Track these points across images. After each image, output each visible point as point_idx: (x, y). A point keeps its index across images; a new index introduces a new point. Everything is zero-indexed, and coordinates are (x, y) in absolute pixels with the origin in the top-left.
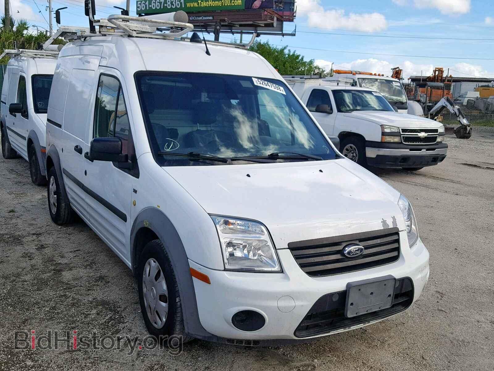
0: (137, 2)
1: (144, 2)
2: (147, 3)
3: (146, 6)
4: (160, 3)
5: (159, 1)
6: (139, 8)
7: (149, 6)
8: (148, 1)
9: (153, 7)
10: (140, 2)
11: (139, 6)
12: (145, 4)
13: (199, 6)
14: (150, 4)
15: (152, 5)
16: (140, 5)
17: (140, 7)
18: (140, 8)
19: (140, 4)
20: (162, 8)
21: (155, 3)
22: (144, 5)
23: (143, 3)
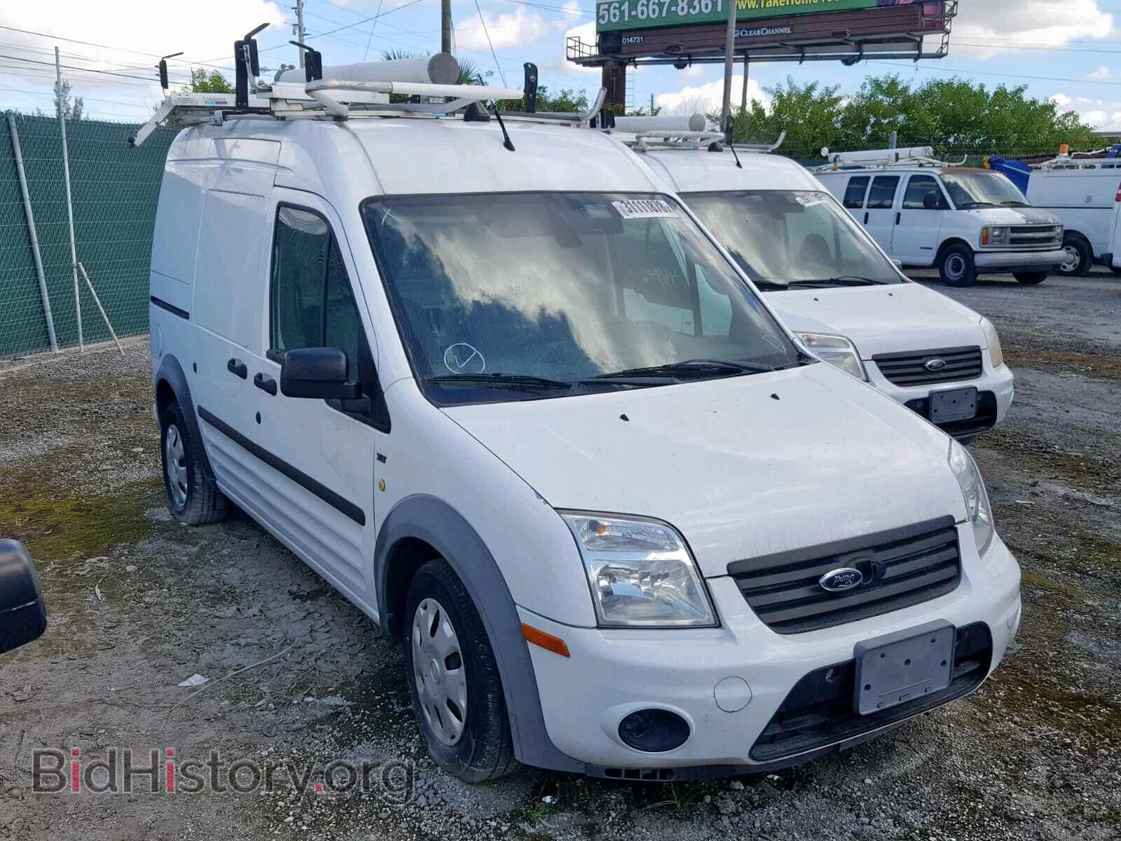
0: (598, 6)
1: (617, 5)
2: (626, 7)
3: (622, 13)
4: (661, 5)
5: (657, 1)
6: (603, 20)
7: (630, 12)
8: (627, 3)
9: (639, 15)
10: (606, 6)
11: (604, 15)
12: (619, 9)
13: (760, 5)
14: (633, 7)
15: (639, 11)
16: (606, 12)
17: (607, 16)
18: (606, 19)
19: (608, 10)
20: (664, 15)
21: (647, 6)
22: (617, 12)
23: (615, 8)
